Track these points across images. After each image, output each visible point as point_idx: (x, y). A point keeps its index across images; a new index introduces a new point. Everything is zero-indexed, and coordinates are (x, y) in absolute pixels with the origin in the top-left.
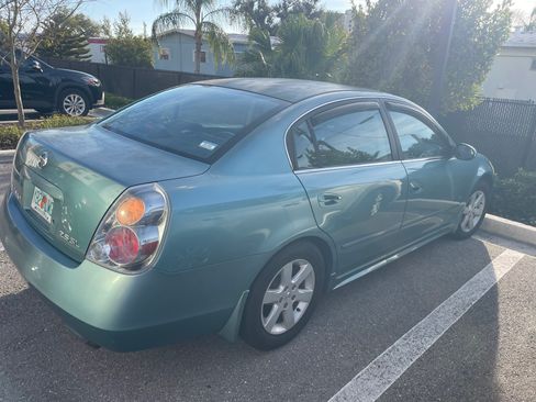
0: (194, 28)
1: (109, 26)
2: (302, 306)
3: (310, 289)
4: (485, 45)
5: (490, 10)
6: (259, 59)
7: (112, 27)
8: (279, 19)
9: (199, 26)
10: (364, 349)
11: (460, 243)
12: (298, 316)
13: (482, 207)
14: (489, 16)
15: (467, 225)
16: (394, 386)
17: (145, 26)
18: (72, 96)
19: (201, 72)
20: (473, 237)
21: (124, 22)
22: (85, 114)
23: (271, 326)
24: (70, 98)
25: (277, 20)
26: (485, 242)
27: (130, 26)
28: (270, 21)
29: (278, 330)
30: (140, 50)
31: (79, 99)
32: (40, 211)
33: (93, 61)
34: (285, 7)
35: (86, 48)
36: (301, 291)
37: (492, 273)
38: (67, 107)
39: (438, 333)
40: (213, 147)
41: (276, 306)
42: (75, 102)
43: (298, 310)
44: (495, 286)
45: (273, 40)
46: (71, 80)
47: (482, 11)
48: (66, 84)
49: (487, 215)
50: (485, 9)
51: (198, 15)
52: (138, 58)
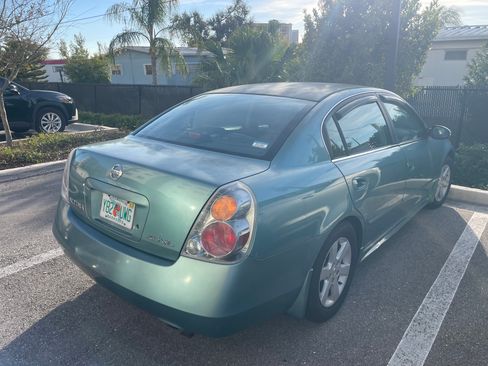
0: (149, 45)
1: (65, 48)
2: (343, 279)
3: (347, 264)
4: (419, 42)
5: (419, 12)
6: (216, 68)
7: (69, 49)
8: (214, 32)
9: (153, 42)
10: (399, 311)
11: (435, 211)
12: (341, 288)
13: (448, 179)
14: (419, 17)
15: (439, 195)
16: (439, 338)
17: (99, 45)
18: (49, 114)
19: (158, 84)
20: (444, 205)
21: (80, 43)
22: (62, 130)
23: (325, 300)
24: (46, 117)
25: (212, 33)
26: (455, 208)
27: (86, 46)
28: (206, 34)
29: (330, 302)
30: (97, 67)
31: (55, 117)
32: (114, 219)
33: (50, 81)
34: (219, 21)
35: (42, 69)
36: (343, 266)
37: (472, 233)
38: (44, 125)
39: (454, 289)
40: (266, 146)
41: (326, 281)
42: (52, 119)
43: (340, 283)
44: (480, 245)
45: (225, 51)
46: (44, 100)
47: (412, 14)
48: (41, 104)
49: (452, 186)
50: (415, 11)
51: (151, 32)
52: (96, 75)
